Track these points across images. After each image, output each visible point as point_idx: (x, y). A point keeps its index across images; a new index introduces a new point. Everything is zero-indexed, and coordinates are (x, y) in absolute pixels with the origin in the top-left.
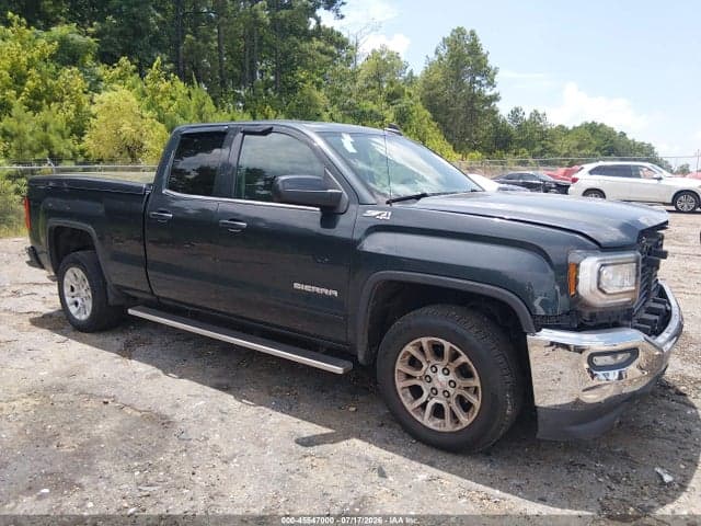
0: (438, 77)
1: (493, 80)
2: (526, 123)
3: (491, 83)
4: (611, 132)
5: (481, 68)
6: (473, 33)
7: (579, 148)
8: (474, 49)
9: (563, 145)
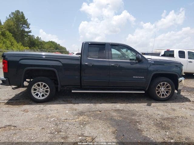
0: (12, 23)
1: (29, 26)
2: (36, 40)
3: (28, 27)
4: (56, 44)
5: (25, 23)
6: (22, 12)
7: (50, 47)
8: (23, 17)
9: (46, 46)
